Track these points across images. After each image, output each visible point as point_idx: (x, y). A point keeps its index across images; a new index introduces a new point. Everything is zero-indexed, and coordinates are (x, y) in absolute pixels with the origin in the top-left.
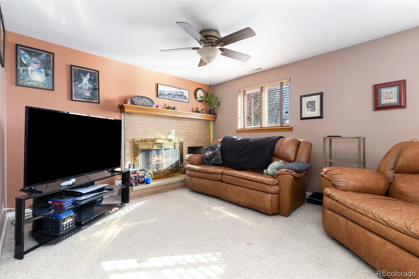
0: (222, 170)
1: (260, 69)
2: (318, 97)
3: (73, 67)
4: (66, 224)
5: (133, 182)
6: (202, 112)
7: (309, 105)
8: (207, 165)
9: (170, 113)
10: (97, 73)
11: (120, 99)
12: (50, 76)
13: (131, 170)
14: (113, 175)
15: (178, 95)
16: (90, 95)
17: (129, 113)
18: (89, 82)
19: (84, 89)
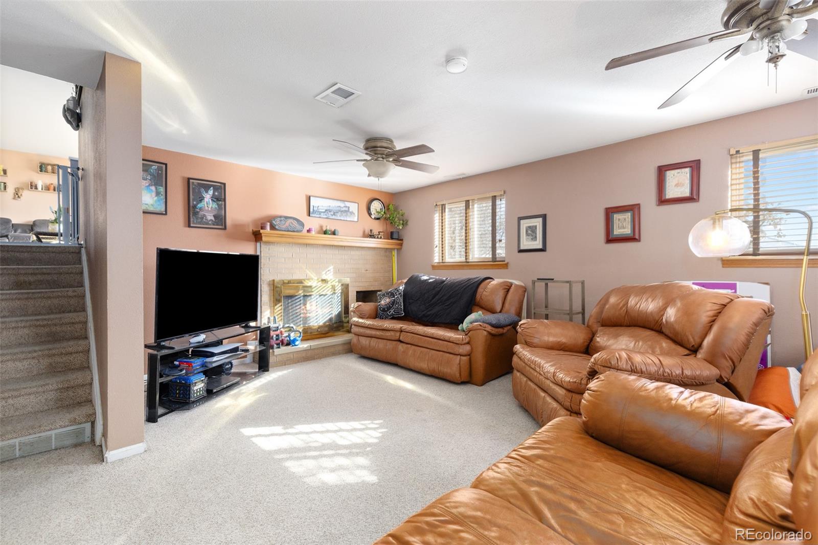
0: (402, 326)
1: (464, 174)
2: (540, 220)
3: (191, 181)
4: (197, 390)
5: (274, 342)
6: (379, 236)
7: (529, 232)
8: (383, 318)
9: (328, 239)
10: (223, 186)
11: (255, 222)
12: (162, 195)
13: (272, 325)
14: (247, 332)
15: (341, 212)
16: (213, 219)
17: (268, 243)
18: (212, 200)
19: (206, 210)
